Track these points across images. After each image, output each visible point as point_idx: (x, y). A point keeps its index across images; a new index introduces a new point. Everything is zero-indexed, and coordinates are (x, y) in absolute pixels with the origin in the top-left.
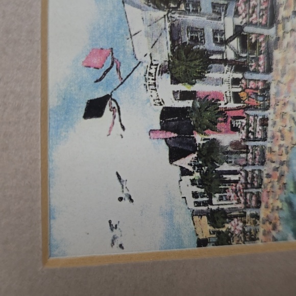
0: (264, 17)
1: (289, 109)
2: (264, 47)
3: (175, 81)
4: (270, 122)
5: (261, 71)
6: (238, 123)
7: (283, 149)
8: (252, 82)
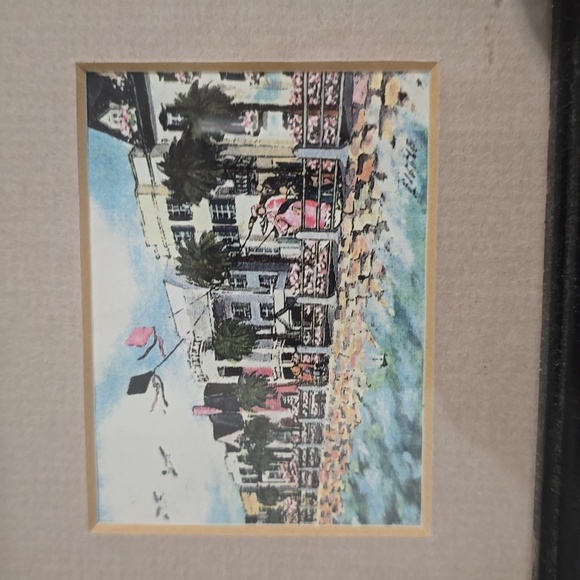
0: (322, 286)
1: (352, 384)
2: (321, 318)
3: (220, 357)
4: (328, 399)
5: (318, 344)
6: (290, 400)
7: (345, 427)
8: (306, 357)
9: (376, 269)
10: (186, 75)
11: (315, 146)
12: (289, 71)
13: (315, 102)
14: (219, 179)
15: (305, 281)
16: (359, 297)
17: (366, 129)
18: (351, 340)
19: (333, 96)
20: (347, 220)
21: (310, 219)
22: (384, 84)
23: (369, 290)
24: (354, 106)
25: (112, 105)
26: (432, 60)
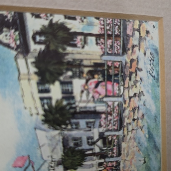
0: (116, 125)
2: (116, 142)
3: (66, 168)
5: (115, 156)
8: (110, 163)
9: (140, 115)
10: (46, 15)
11: (111, 55)
12: (97, 17)
13: (110, 33)
14: (64, 71)
15: (108, 123)
16: (133, 130)
17: (133, 47)
18: (130, 152)
19: (118, 30)
20: (126, 91)
21: (110, 91)
22: (140, 26)
23: (137, 126)
24: (128, 36)
25: (5, 29)
26: (160, 16)
